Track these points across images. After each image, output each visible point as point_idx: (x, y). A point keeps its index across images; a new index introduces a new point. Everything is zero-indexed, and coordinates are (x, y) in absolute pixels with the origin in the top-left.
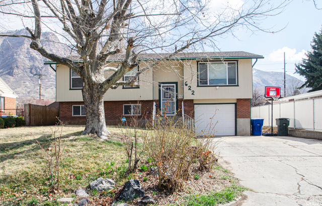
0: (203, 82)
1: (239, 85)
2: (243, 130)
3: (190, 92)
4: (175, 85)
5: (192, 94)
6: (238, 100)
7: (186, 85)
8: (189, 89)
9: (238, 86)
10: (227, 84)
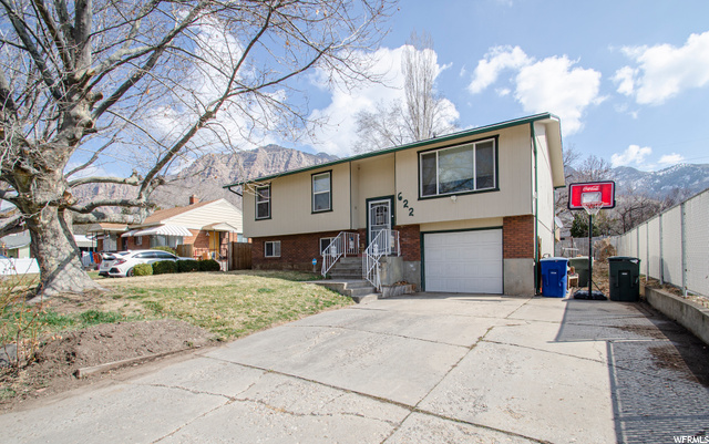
0: (428, 190)
1: (500, 187)
2: (517, 283)
3: (407, 211)
4: (389, 201)
5: (411, 214)
6: (505, 219)
7: (400, 199)
8: (405, 206)
9: (497, 189)
10: (475, 189)
